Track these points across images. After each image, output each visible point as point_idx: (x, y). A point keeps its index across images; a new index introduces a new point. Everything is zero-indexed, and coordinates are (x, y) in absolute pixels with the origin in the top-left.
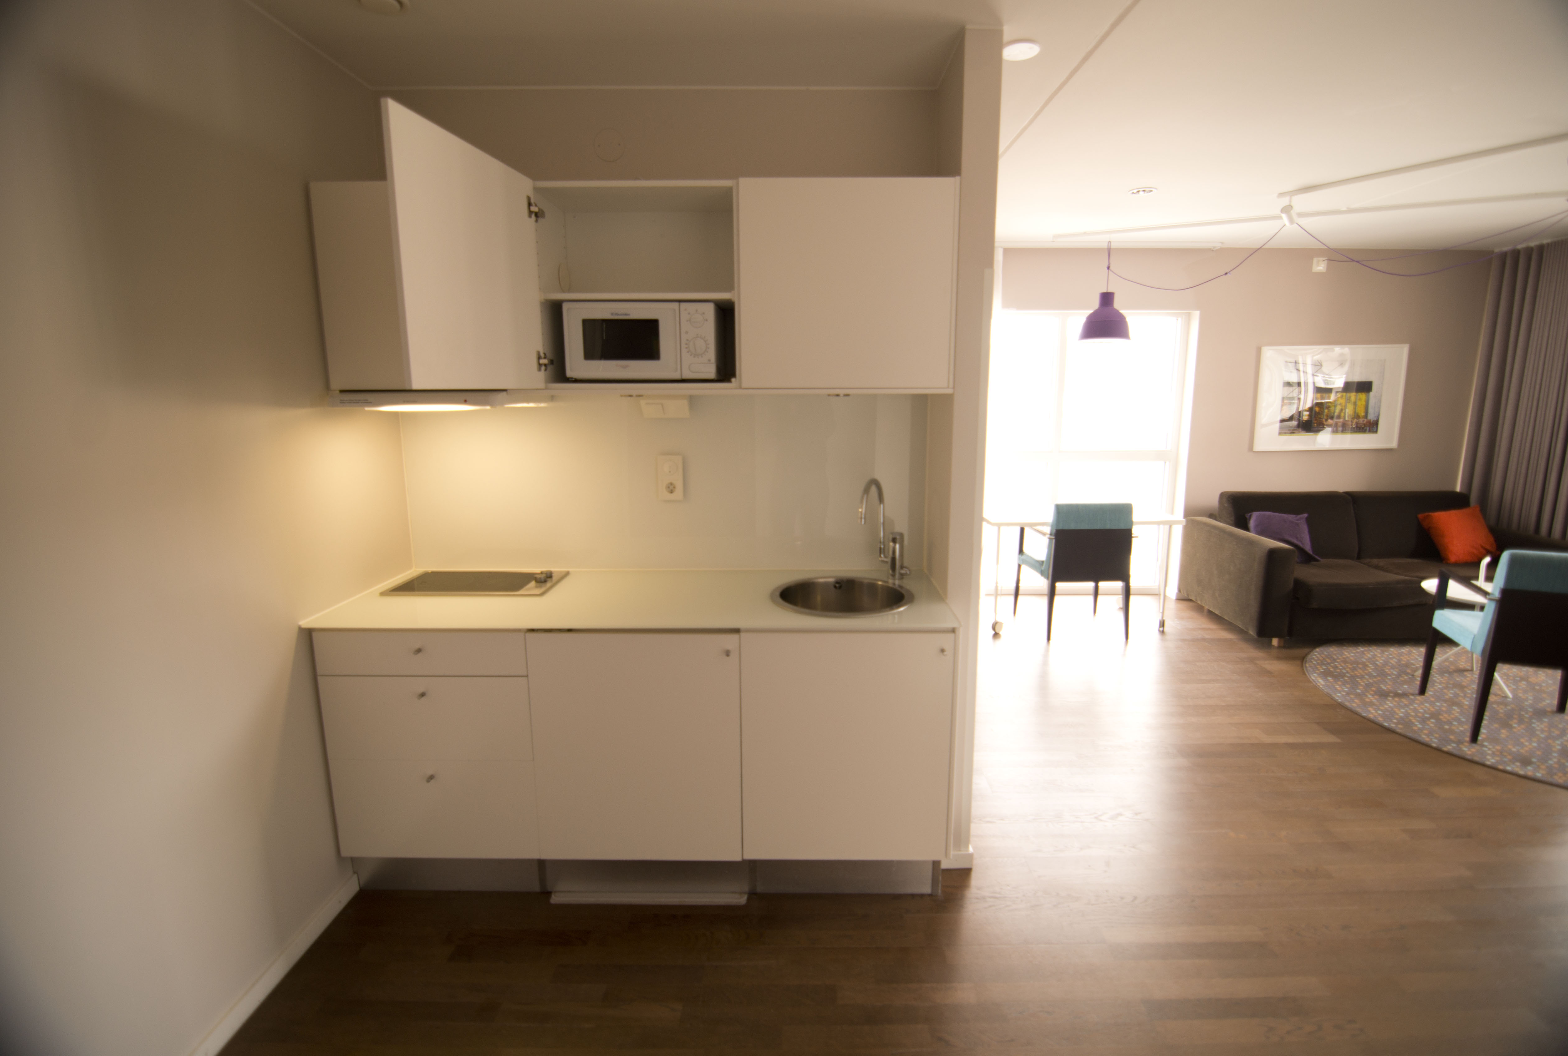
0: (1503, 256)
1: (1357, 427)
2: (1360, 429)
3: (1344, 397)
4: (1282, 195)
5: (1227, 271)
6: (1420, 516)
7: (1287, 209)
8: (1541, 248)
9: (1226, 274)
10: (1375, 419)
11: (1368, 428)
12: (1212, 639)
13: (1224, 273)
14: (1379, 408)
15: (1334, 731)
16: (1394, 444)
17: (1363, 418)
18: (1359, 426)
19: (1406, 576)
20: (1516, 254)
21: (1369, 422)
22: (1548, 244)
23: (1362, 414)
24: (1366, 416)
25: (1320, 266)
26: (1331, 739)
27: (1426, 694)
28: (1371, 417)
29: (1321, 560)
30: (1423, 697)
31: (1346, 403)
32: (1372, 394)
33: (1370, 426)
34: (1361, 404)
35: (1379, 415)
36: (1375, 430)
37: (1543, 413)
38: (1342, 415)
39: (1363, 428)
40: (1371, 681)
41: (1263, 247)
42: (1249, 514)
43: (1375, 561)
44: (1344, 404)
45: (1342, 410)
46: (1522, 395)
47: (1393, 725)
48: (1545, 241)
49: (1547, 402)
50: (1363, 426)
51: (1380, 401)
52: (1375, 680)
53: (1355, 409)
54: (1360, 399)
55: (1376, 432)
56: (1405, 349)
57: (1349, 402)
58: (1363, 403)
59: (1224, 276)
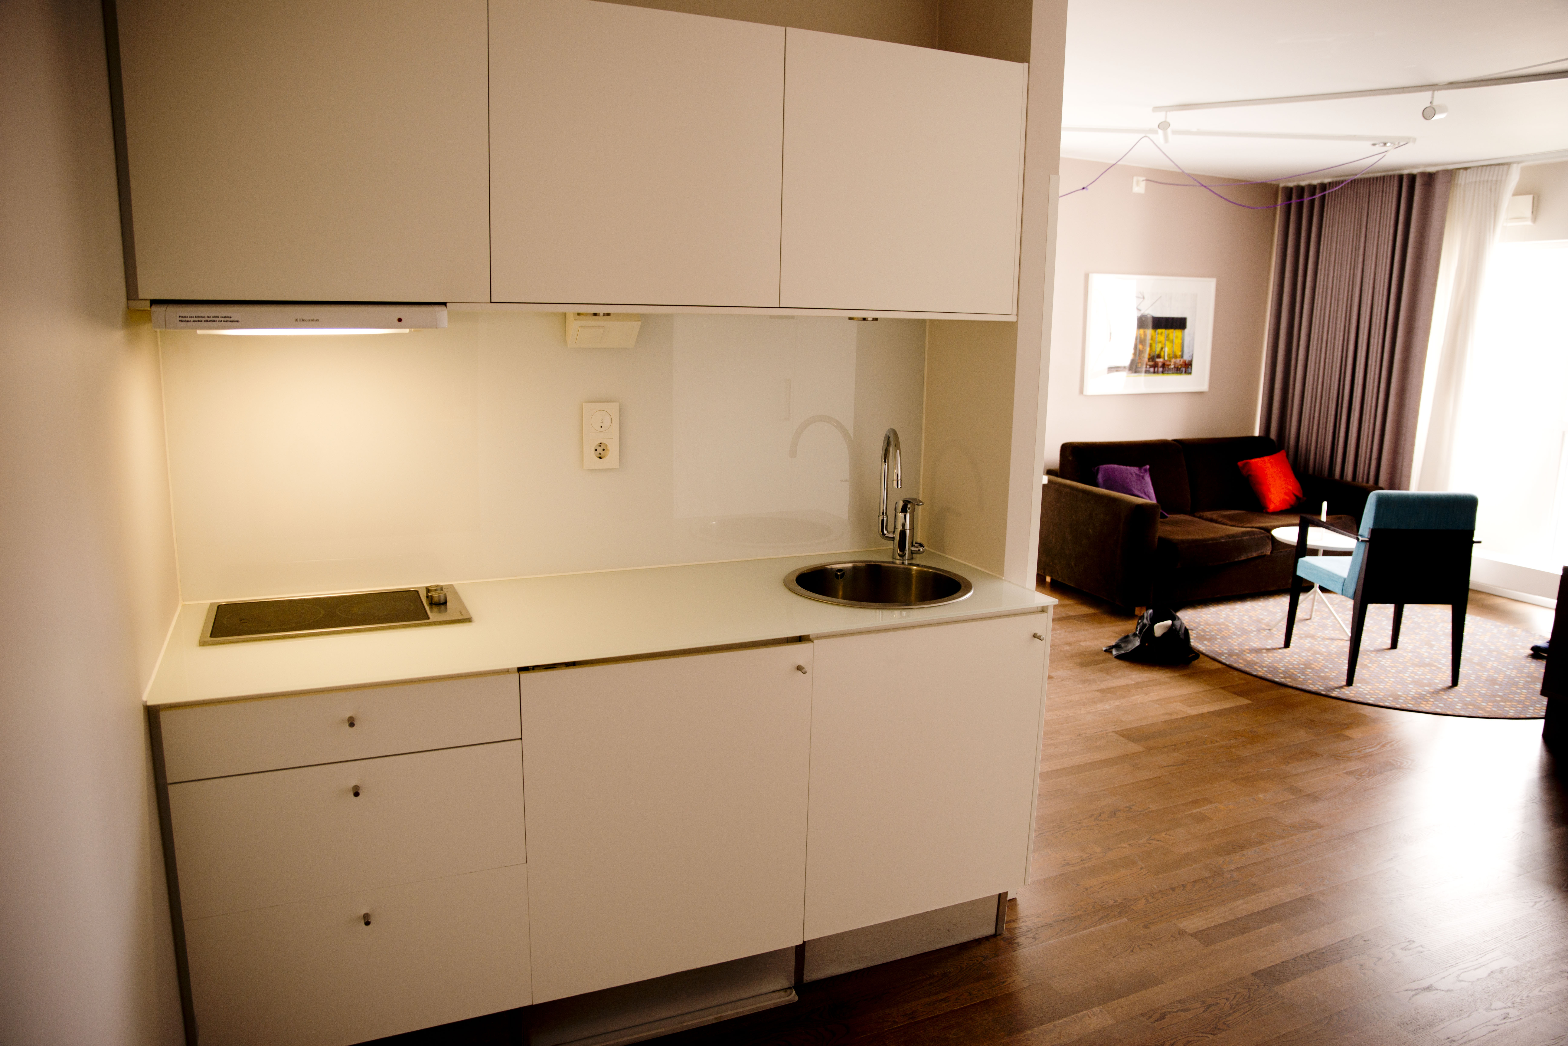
0: (1289, 191)
1: (1175, 367)
2: (1177, 370)
3: (1163, 334)
4: (1157, 109)
5: (1085, 186)
6: (1240, 464)
7: (1164, 126)
8: (1324, 187)
9: (1084, 188)
10: (1190, 359)
11: (1184, 369)
12: (1078, 615)
13: (1082, 188)
14: (1193, 346)
15: (1241, 694)
16: (1204, 387)
17: (1179, 357)
18: (1176, 366)
19: (1242, 527)
20: (1301, 190)
21: (1185, 362)
22: (1330, 183)
23: (1179, 353)
24: (1182, 356)
25: (1139, 187)
26: (1243, 701)
27: (1290, 647)
28: (1186, 357)
29: (1169, 516)
30: (1288, 649)
31: (1166, 340)
32: (1186, 330)
33: (1186, 367)
34: (1178, 341)
35: (1193, 355)
36: (1190, 371)
37: (1331, 355)
38: (1162, 354)
39: (1180, 369)
40: (1240, 640)
41: (1118, 163)
42: (1096, 468)
43: (1208, 514)
44: (1163, 342)
45: (1162, 348)
46: (1312, 336)
47: (1283, 680)
48: (1326, 181)
49: (1334, 344)
50: (1180, 367)
51: (1193, 339)
52: (1243, 638)
53: (1173, 347)
54: (1177, 337)
55: (1190, 373)
56: (1211, 285)
57: (1168, 340)
58: (1180, 341)
59: (1081, 191)
